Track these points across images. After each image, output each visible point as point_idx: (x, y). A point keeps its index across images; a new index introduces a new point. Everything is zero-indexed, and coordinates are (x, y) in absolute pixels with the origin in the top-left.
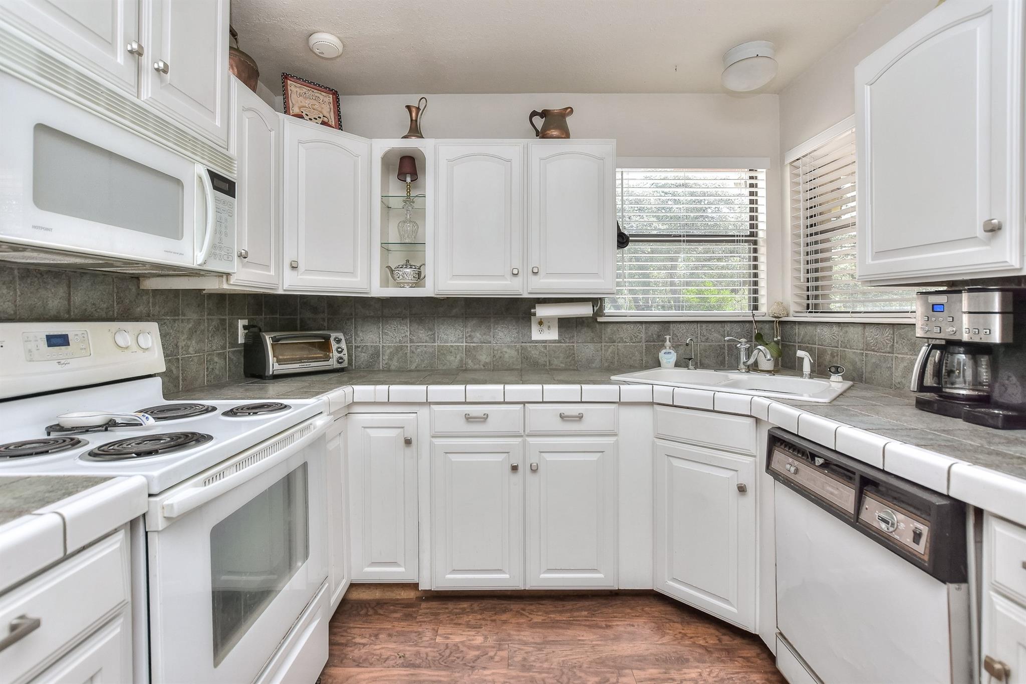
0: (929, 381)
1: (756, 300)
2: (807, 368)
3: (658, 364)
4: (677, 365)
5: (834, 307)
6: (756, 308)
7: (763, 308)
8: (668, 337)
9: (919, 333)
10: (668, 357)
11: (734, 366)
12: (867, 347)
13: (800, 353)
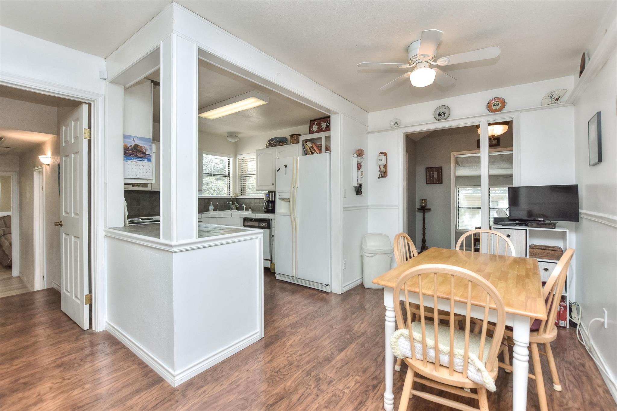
0: (266, 208)
1: (229, 192)
2: (244, 208)
3: (209, 210)
4: (214, 210)
5: (246, 195)
6: (229, 195)
7: (231, 195)
8: (211, 203)
9: (264, 200)
10: (211, 208)
11: (229, 209)
12: (255, 203)
13: (243, 205)
